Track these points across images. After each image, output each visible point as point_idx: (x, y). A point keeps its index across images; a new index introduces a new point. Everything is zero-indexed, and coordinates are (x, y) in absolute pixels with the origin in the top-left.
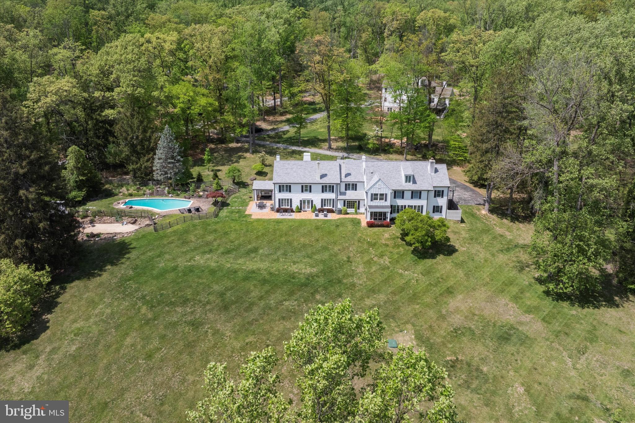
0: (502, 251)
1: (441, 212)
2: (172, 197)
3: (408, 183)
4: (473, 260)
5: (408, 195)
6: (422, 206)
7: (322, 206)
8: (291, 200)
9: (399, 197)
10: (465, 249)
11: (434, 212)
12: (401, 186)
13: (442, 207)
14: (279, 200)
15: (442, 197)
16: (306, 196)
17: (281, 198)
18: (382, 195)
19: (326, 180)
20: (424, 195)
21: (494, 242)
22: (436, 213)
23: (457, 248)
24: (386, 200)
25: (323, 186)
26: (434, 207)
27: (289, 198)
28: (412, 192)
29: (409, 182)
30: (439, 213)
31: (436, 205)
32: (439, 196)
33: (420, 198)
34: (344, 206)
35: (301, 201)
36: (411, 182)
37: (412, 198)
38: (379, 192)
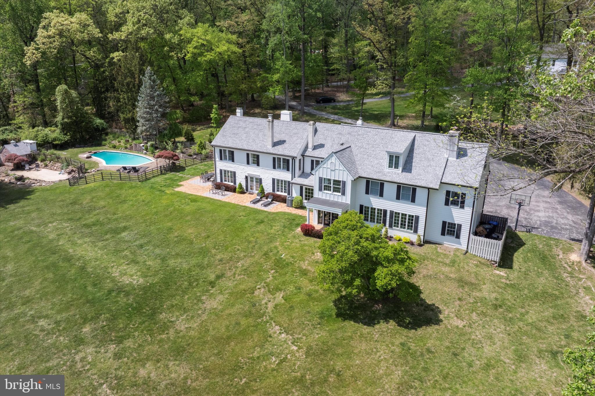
0: (554, 354)
1: (458, 237)
2: (146, 154)
3: (393, 170)
4: (455, 355)
5: (390, 190)
6: (417, 218)
7: (274, 190)
8: (235, 173)
9: (374, 194)
10: (460, 324)
11: (443, 234)
12: (379, 172)
13: (460, 226)
14: (221, 171)
15: (462, 207)
16: (253, 171)
17: (223, 168)
18: (337, 182)
19: (280, 150)
20: (421, 195)
21: (550, 328)
22: (447, 237)
23: (441, 317)
24: (343, 194)
25: (274, 159)
26: (444, 223)
27: (233, 170)
28: (399, 188)
29: (397, 167)
30: (453, 238)
31: (448, 221)
32: (455, 203)
33: (413, 200)
34: (301, 195)
35: (246, 177)
36: (400, 168)
37: (398, 198)
38: (333, 177)
